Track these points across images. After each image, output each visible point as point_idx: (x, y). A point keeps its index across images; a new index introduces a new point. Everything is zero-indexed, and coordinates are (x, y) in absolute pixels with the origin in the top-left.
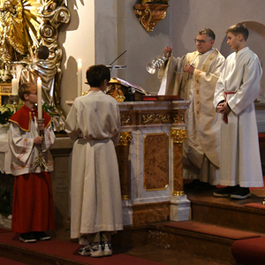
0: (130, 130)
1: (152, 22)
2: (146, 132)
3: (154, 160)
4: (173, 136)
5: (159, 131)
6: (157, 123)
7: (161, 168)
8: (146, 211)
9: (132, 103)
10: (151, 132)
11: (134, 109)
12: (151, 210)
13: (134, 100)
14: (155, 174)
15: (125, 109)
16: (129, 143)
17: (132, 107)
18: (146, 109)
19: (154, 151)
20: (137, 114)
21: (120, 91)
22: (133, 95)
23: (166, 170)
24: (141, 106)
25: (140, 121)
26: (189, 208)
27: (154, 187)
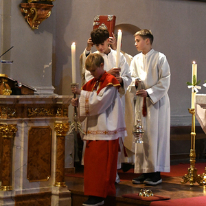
0: (15, 123)
1: (37, 20)
2: (31, 125)
3: (37, 152)
4: (56, 129)
5: (43, 125)
6: (42, 116)
7: (44, 160)
8: (28, 201)
9: (18, 97)
10: (36, 125)
11: (20, 103)
12: (33, 201)
13: (20, 94)
14: (38, 165)
15: (12, 103)
16: (14, 135)
17: (18, 100)
18: (31, 102)
19: (38, 143)
20: (23, 107)
21: (7, 85)
22: (20, 89)
23: (49, 162)
24: (27, 99)
25: (26, 114)
26: (69, 198)
27: (37, 178)
